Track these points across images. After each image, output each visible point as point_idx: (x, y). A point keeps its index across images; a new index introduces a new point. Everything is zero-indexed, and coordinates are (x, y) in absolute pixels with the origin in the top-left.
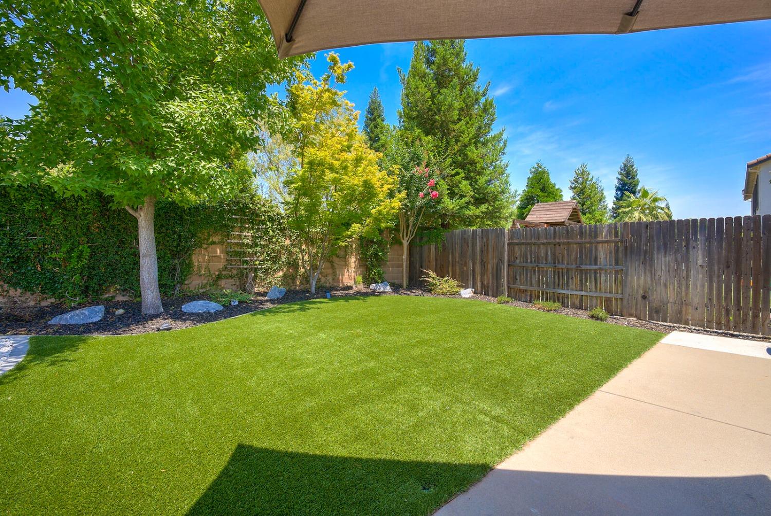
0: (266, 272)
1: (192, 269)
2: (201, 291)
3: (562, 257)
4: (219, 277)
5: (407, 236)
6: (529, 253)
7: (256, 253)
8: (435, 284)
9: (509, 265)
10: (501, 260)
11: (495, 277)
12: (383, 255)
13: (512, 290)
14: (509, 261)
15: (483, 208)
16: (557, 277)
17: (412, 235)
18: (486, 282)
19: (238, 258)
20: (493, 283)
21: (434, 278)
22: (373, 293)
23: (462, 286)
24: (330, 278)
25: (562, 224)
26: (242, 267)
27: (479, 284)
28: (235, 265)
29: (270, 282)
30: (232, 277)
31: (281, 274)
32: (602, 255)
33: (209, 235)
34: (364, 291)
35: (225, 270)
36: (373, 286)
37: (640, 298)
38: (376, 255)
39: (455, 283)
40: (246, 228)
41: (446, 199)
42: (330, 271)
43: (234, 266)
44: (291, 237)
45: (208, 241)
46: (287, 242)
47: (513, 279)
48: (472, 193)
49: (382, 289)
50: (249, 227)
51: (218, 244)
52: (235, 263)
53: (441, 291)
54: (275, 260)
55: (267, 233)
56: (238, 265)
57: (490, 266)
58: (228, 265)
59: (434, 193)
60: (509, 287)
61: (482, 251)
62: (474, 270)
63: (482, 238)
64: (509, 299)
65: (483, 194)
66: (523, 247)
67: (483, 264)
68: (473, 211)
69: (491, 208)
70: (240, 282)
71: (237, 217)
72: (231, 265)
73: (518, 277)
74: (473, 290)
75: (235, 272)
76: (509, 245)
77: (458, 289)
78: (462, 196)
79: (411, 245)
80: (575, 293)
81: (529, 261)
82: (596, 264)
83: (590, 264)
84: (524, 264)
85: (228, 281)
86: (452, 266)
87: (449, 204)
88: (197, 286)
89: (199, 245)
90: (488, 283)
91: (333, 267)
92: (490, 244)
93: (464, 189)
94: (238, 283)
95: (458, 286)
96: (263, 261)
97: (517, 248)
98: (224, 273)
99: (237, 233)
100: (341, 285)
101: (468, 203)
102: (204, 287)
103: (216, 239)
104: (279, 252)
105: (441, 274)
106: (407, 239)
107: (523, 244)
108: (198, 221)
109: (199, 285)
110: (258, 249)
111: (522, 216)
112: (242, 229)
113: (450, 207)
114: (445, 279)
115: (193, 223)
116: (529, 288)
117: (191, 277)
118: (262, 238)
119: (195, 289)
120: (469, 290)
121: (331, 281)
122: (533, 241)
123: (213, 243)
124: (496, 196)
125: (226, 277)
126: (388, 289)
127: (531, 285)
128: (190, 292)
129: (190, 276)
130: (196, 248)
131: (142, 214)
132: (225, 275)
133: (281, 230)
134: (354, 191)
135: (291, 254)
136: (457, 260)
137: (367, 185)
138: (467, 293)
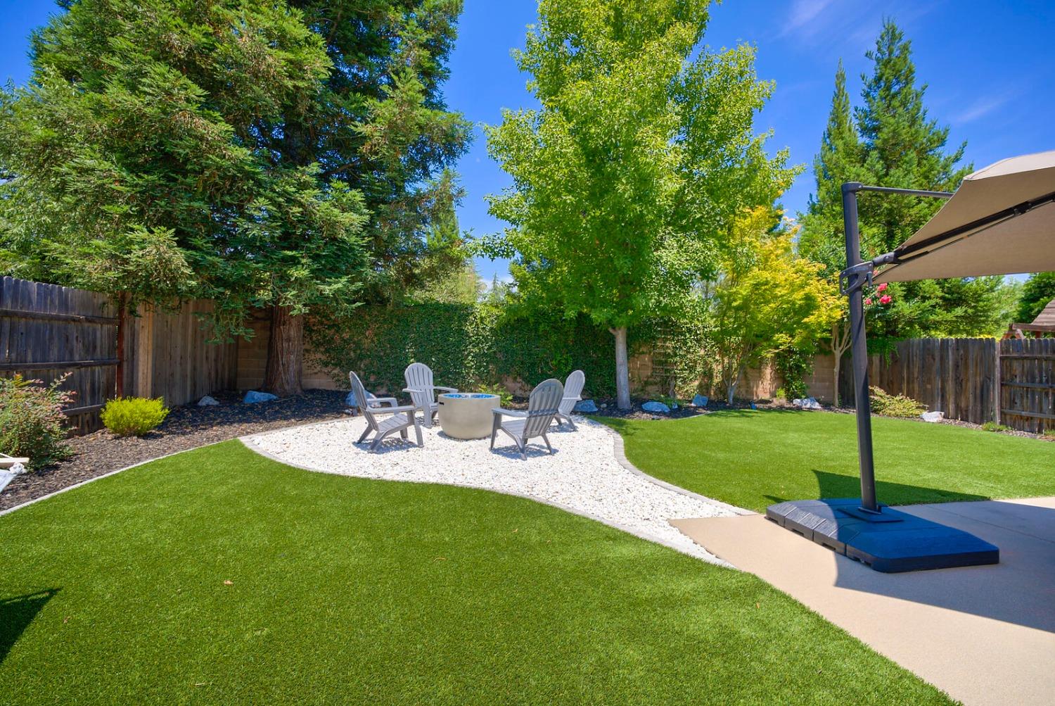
0: (684, 381)
4: (646, 383)
5: (840, 346)
6: (1037, 372)
7: (676, 362)
8: (884, 404)
9: (1002, 385)
10: (988, 377)
11: (979, 400)
12: (808, 367)
13: (1008, 417)
14: (1002, 379)
15: (959, 311)
17: (848, 344)
18: (963, 405)
19: (662, 367)
20: (975, 405)
21: (881, 396)
22: (799, 409)
23: (924, 408)
24: (743, 390)
26: (664, 375)
27: (951, 407)
29: (687, 391)
30: (656, 384)
31: (696, 383)
33: (640, 346)
34: (787, 405)
36: (797, 402)
38: (798, 367)
39: (913, 404)
40: (667, 339)
41: (901, 304)
42: (743, 382)
43: (658, 374)
44: (706, 347)
45: (638, 351)
46: (702, 352)
47: (1009, 403)
48: (940, 294)
49: (808, 406)
50: (670, 338)
51: (646, 354)
52: (658, 372)
53: (894, 413)
54: (691, 369)
55: (685, 344)
56: (661, 373)
57: (970, 385)
58: (653, 372)
59: (885, 297)
60: (1002, 413)
61: (957, 366)
62: (943, 389)
63: (958, 350)
64: (1001, 427)
65: (958, 293)
66: (1027, 364)
67: (959, 382)
68: (941, 315)
69: (970, 311)
70: (664, 389)
71: (662, 329)
72: (656, 372)
73: (1017, 401)
74: (943, 413)
75: (659, 379)
76: (1001, 359)
77: (917, 412)
78: (924, 299)
79: (842, 358)
81: (1037, 380)
84: (1030, 385)
85: (652, 387)
86: (908, 383)
87: (906, 308)
89: (633, 355)
90: (968, 407)
91: (746, 377)
92: (970, 356)
93: (927, 289)
94: (660, 390)
95: (918, 408)
96: (681, 370)
97: (1016, 364)
98: (650, 379)
99: (661, 344)
100: (755, 398)
101: (934, 307)
102: (636, 391)
103: (645, 350)
104: (695, 362)
105: (892, 390)
106: (840, 349)
107: (1026, 358)
110: (678, 359)
111: (1026, 316)
112: (665, 340)
113: (907, 312)
114: (898, 398)
116: (1037, 415)
118: (681, 348)
120: (936, 413)
121: (744, 392)
122: (1044, 355)
123: (643, 353)
124: (980, 295)
125: (651, 384)
126: (817, 405)
127: (1041, 411)
130: (631, 357)
131: (620, 332)
132: (651, 382)
133: (698, 341)
134: (794, 304)
135: (706, 363)
136: (916, 375)
137: (808, 298)
138: (933, 417)
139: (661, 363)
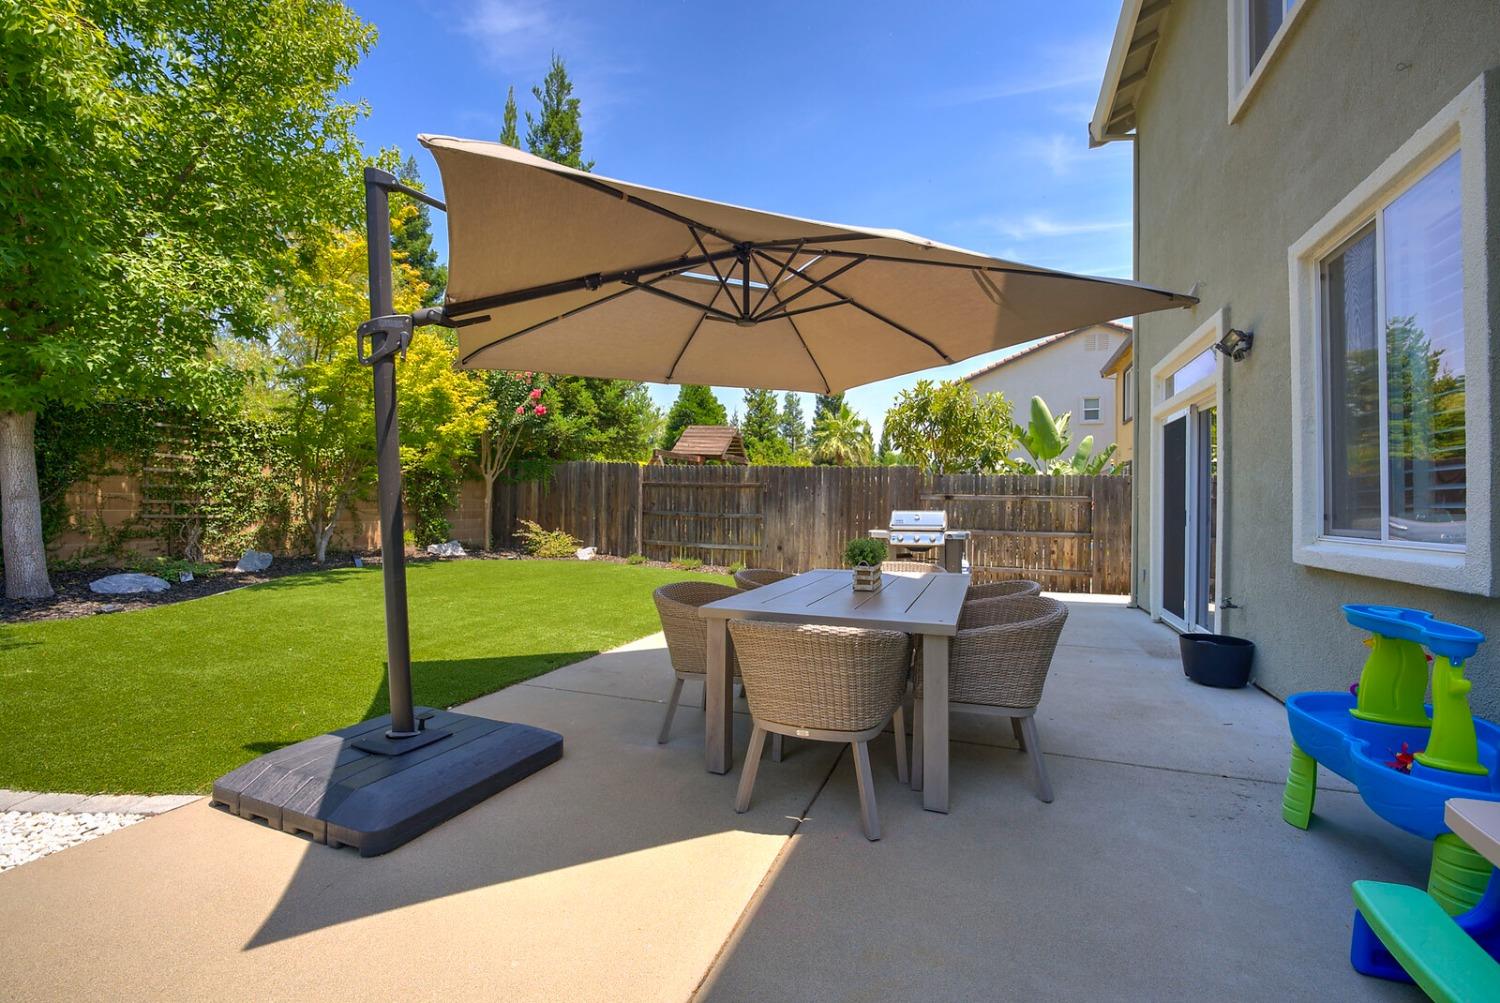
0: (225, 526)
1: (63, 521)
2: (86, 562)
3: (706, 503)
4: (123, 536)
5: (492, 468)
6: (668, 499)
7: (204, 491)
8: (539, 543)
9: (643, 513)
10: (633, 506)
11: (626, 531)
12: (450, 497)
13: (648, 548)
14: (644, 508)
15: (612, 432)
16: (699, 528)
17: (501, 467)
18: (613, 537)
19: (166, 501)
20: (623, 538)
21: (537, 533)
22: (435, 558)
23: (579, 544)
24: (348, 537)
25: (718, 457)
26: (173, 516)
27: (604, 540)
28: (159, 513)
29: (232, 544)
30: (152, 536)
31: (253, 529)
32: (744, 502)
33: (104, 458)
34: (417, 556)
35: (137, 523)
36: (433, 548)
37: (776, 548)
38: (437, 497)
39: (568, 539)
40: (183, 446)
41: (557, 416)
42: (349, 524)
43: (156, 516)
44: (274, 463)
45: (99, 468)
46: (267, 473)
47: (648, 532)
48: (596, 411)
49: (448, 553)
50: (189, 444)
51: (122, 474)
52: (157, 510)
53: (548, 553)
54: (242, 504)
55: (227, 456)
56: (165, 513)
57: (619, 513)
58: (143, 512)
59: (539, 407)
60: (644, 544)
61: (609, 494)
62: (597, 520)
63: (609, 475)
64: (643, 559)
65: (613, 412)
66: (662, 490)
67: (610, 512)
68: (595, 436)
69: (622, 432)
70: (169, 544)
71: (166, 425)
72: (150, 512)
73: (655, 530)
74: (596, 549)
75: (158, 526)
76: (644, 486)
77: (573, 549)
78: (581, 414)
79: (496, 485)
80: (717, 547)
81: (668, 508)
82: (738, 512)
83: (733, 512)
84: (662, 513)
85: (143, 542)
86: (566, 515)
87: (563, 424)
88: (75, 554)
89: (83, 475)
90: (617, 539)
91: (355, 517)
92: (620, 481)
93: (584, 403)
94: (164, 547)
95: (574, 544)
96: (219, 505)
97: (653, 491)
98: (135, 528)
99: (164, 456)
100: (370, 548)
101: (590, 424)
102: (92, 553)
103: (118, 466)
104: (251, 490)
105: (548, 527)
106: (493, 472)
107: (661, 485)
108: (79, 429)
109: (79, 551)
110: (209, 484)
111: (670, 443)
112: (176, 448)
113: (564, 428)
114: (554, 534)
115: (68, 435)
116: (668, 543)
117: (61, 537)
118: (216, 464)
119: (70, 558)
120: (590, 549)
121: (350, 541)
122: (674, 482)
123: (114, 472)
124: (630, 416)
125: (139, 537)
126: (461, 552)
127: (671, 540)
128: (59, 564)
129: (60, 533)
130: (75, 481)
132: (137, 532)
133: (255, 452)
134: (417, 402)
135: (274, 493)
136: (573, 506)
137: (438, 395)
138: (585, 554)
139: (164, 493)
